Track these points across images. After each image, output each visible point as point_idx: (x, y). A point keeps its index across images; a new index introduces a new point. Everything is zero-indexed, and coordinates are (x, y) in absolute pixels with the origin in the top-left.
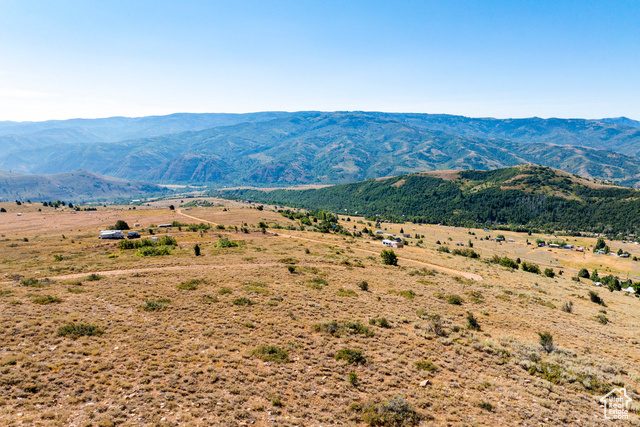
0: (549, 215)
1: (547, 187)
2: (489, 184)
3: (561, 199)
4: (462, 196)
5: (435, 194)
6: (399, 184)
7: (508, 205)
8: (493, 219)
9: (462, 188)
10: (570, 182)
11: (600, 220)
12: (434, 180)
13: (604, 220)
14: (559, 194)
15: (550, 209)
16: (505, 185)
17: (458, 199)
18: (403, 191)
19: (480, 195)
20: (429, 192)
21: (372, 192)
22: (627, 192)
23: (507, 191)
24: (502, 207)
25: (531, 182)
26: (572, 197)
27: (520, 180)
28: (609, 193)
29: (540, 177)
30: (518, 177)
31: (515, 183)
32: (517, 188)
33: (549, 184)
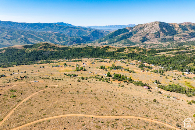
0: (51, 56)
1: (49, 49)
2: (33, 49)
3: (53, 52)
4: (26, 54)
5: (17, 54)
6: (3, 52)
7: (40, 55)
8: (37, 59)
9: (25, 51)
10: (54, 47)
11: (63, 56)
12: (16, 49)
13: (64, 56)
14: (53, 50)
15: (51, 55)
16: (38, 49)
17: (25, 55)
18: (6, 54)
19: (32, 53)
20: (15, 53)
22: (67, 48)
23: (39, 51)
24: (39, 55)
25: (45, 48)
26: (56, 51)
27: (42, 47)
28: (64, 49)
29: (47, 46)
30: (41, 46)
31: (41, 48)
32: (42, 49)
33: (50, 47)
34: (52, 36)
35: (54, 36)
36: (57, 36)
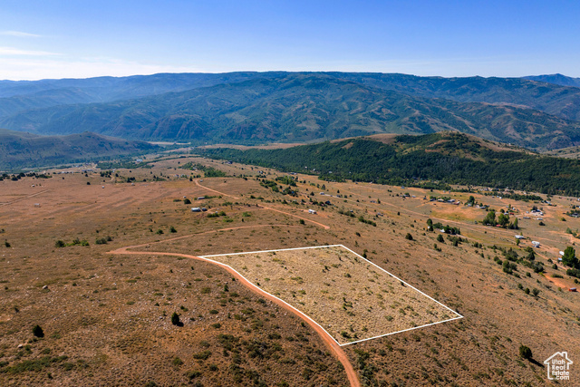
0: (459, 173)
1: (461, 150)
2: (418, 148)
3: (469, 160)
4: (396, 158)
5: (375, 155)
6: (348, 146)
7: (429, 165)
8: (417, 176)
9: (397, 151)
10: (479, 146)
11: (496, 177)
12: (376, 143)
13: (498, 177)
14: (469, 156)
15: (460, 168)
16: (429, 148)
17: (392, 159)
18: (351, 153)
19: (409, 156)
20: (371, 154)
21: (327, 153)
22: (519, 154)
23: (430, 154)
24: (425, 166)
25: (449, 146)
26: (479, 158)
27: (440, 145)
28: (506, 155)
29: (456, 142)
30: (439, 142)
31: (436, 147)
32: (438, 151)
33: (463, 148)
34: (502, 116)
35: (509, 117)
36: (519, 117)
